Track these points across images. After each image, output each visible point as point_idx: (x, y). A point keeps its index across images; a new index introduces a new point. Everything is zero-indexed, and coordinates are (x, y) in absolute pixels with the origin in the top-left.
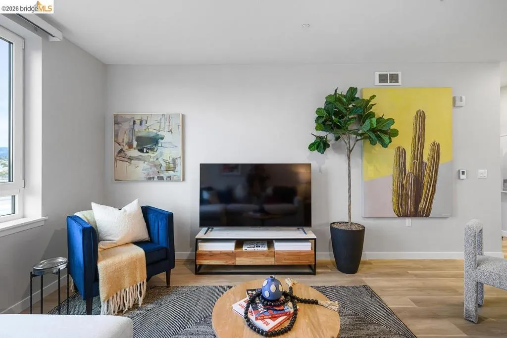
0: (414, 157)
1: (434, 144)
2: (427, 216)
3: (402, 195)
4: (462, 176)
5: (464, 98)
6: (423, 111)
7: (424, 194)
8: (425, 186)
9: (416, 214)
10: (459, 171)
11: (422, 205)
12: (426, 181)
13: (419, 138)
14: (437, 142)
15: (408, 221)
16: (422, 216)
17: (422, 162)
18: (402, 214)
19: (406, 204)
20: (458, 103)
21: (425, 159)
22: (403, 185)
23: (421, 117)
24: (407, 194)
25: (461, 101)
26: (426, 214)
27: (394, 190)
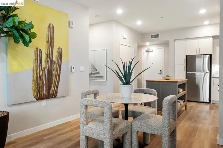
0: (47, 57)
1: (59, 48)
2: (55, 97)
3: (39, 84)
4: (73, 70)
5: (74, 23)
6: (53, 25)
7: (53, 82)
8: (54, 77)
9: (49, 96)
10: (72, 67)
11: (52, 90)
12: (54, 73)
13: (51, 44)
14: (61, 48)
15: (44, 102)
16: (52, 97)
17: (52, 60)
18: (40, 98)
19: (42, 90)
20: (71, 25)
21: (54, 58)
22: (40, 76)
23: (51, 29)
24: (43, 83)
25: (73, 24)
26: (55, 96)
27: (34, 81)
